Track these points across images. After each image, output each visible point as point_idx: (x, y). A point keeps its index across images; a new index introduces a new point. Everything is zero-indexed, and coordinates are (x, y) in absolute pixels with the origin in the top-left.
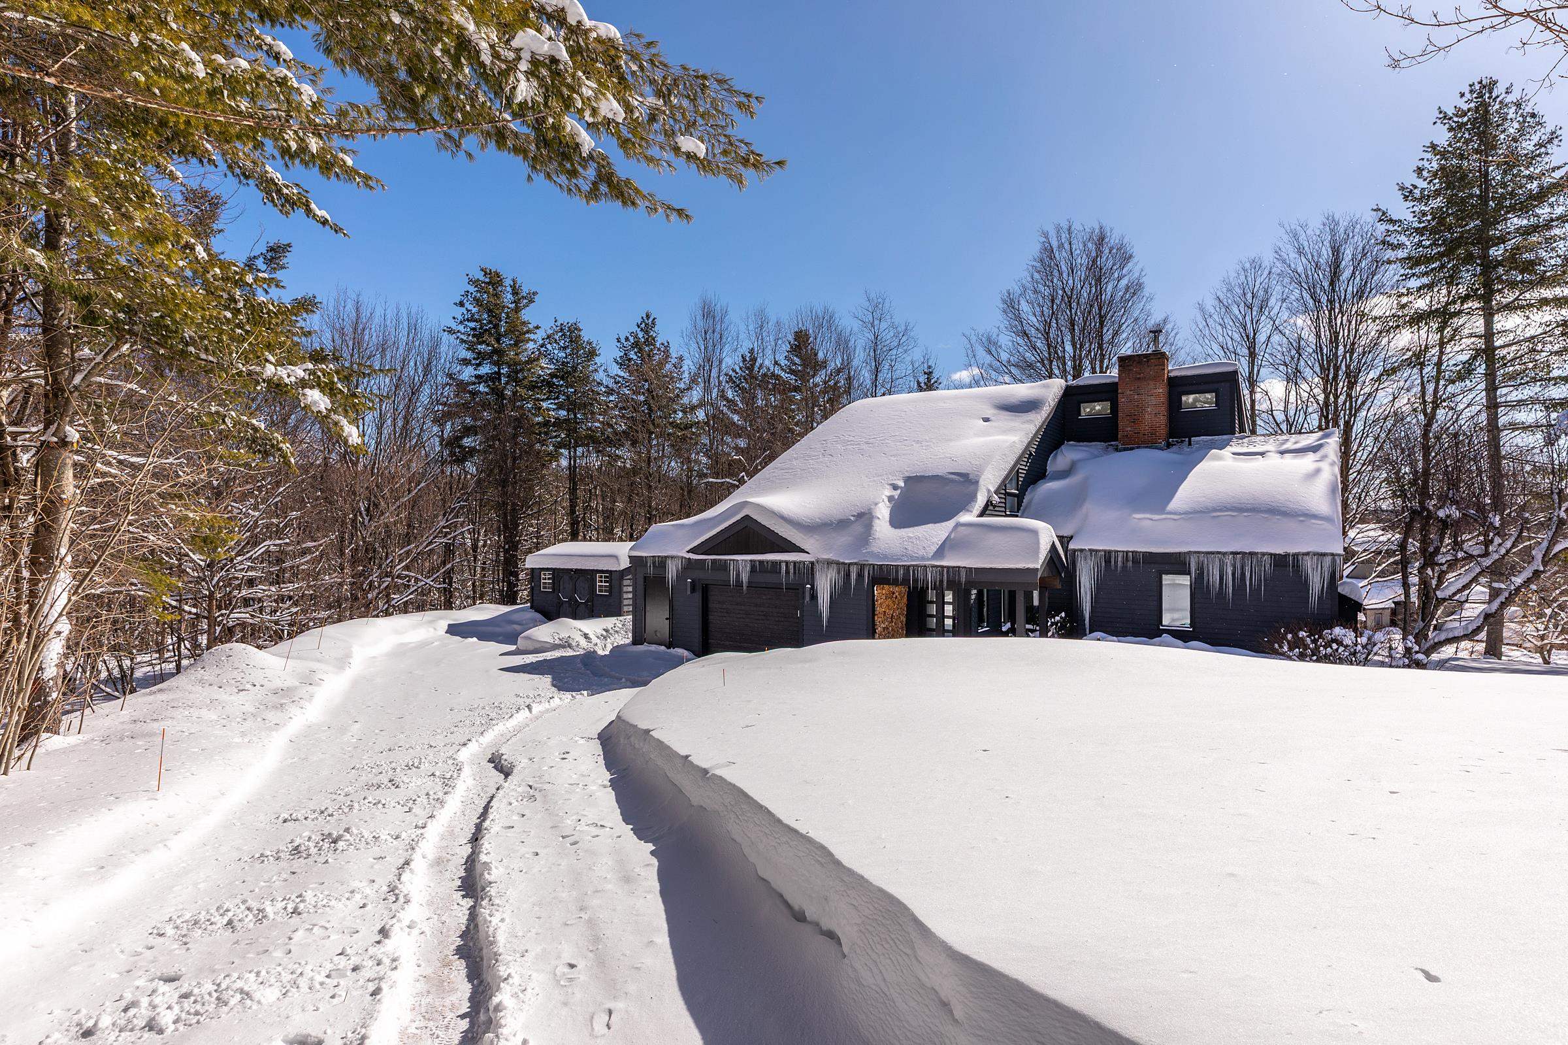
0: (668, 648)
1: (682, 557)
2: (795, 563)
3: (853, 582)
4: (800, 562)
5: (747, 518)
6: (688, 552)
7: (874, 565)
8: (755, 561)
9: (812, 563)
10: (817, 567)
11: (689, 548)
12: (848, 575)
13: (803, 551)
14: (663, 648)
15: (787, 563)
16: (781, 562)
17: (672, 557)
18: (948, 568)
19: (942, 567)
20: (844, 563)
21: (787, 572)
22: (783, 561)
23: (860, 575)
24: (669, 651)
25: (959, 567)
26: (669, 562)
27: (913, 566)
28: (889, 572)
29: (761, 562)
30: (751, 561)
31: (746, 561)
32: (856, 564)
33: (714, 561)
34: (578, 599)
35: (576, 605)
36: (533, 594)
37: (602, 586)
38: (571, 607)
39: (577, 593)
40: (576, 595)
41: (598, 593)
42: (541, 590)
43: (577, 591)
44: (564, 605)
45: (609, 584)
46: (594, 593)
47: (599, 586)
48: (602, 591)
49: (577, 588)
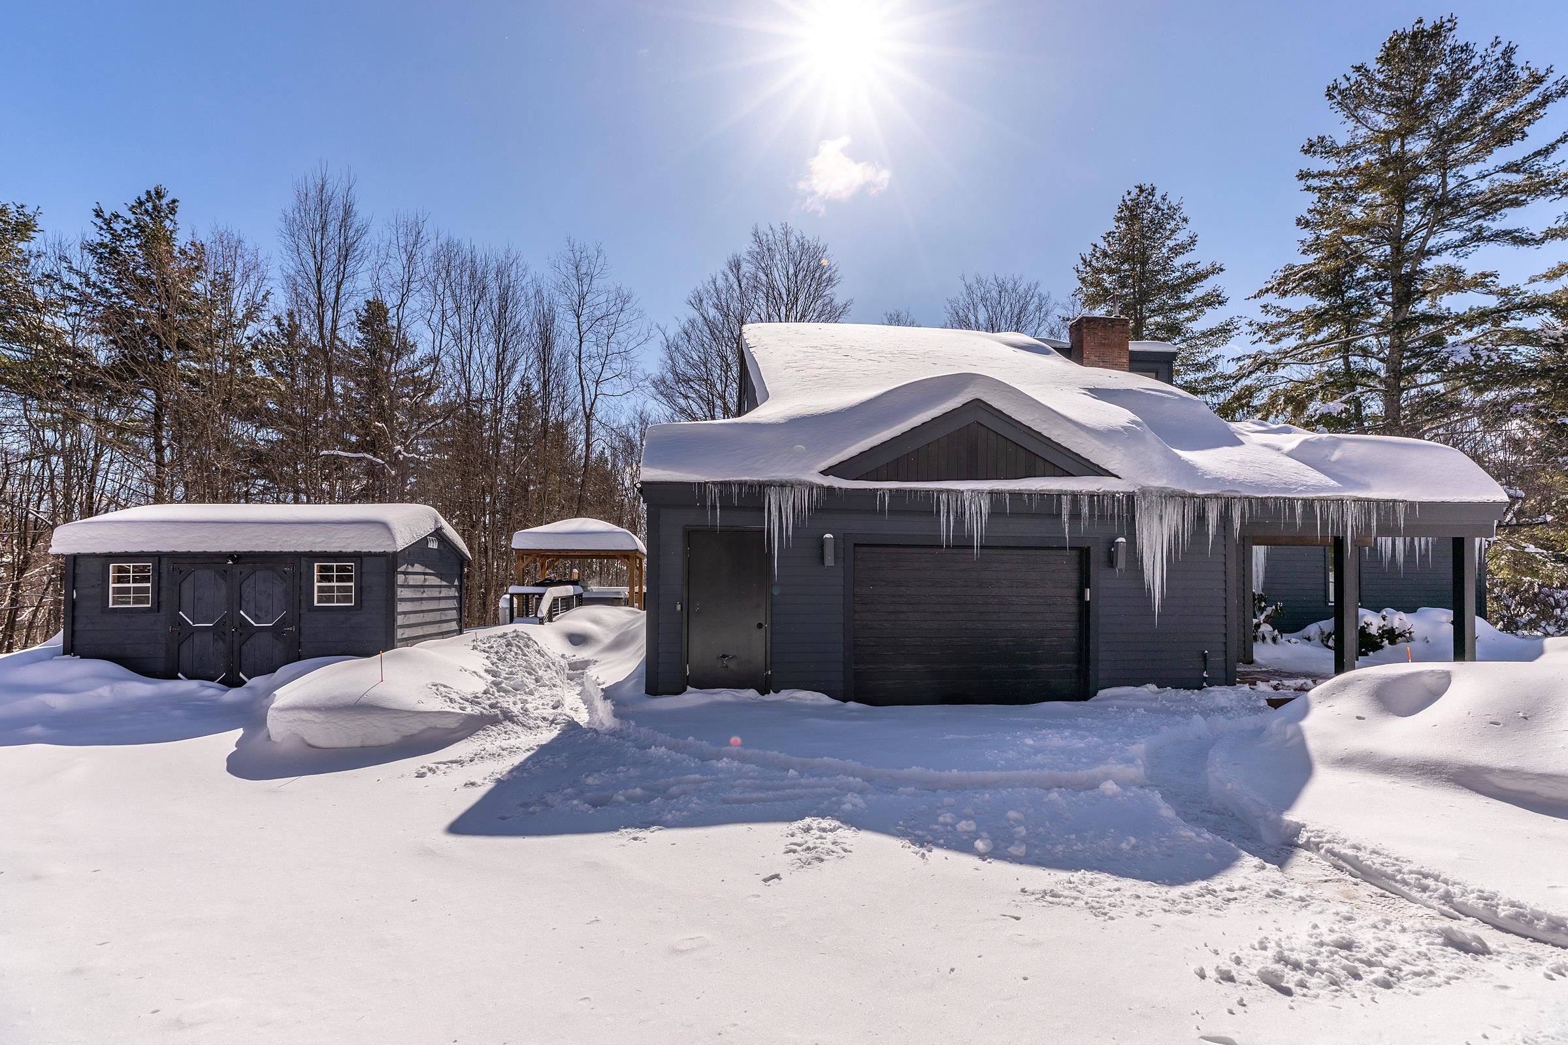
0: (763, 691)
1: (811, 486)
2: (1091, 496)
3: (1211, 530)
4: (1105, 494)
5: (977, 403)
6: (825, 473)
7: (1249, 499)
8: (999, 493)
9: (1130, 497)
10: (1141, 505)
11: (824, 465)
12: (1201, 518)
13: (1108, 474)
14: (751, 693)
15: (1075, 497)
16: (1059, 495)
17: (782, 485)
18: (1378, 501)
19: (1369, 501)
20: (1193, 496)
21: (1075, 515)
22: (1066, 493)
23: (1225, 519)
24: (767, 698)
25: (1395, 501)
26: (773, 497)
27: (1320, 500)
28: (1278, 510)
29: (1016, 495)
30: (991, 493)
31: (980, 492)
32: (1216, 497)
33: (896, 494)
34: (249, 619)
35: (241, 634)
36: (73, 618)
37: (331, 589)
38: (224, 641)
39: (243, 607)
40: (242, 612)
41: (316, 604)
42: (111, 606)
43: (244, 603)
44: (197, 638)
45: (352, 584)
46: (303, 605)
47: (321, 589)
48: (330, 599)
49: (245, 596)
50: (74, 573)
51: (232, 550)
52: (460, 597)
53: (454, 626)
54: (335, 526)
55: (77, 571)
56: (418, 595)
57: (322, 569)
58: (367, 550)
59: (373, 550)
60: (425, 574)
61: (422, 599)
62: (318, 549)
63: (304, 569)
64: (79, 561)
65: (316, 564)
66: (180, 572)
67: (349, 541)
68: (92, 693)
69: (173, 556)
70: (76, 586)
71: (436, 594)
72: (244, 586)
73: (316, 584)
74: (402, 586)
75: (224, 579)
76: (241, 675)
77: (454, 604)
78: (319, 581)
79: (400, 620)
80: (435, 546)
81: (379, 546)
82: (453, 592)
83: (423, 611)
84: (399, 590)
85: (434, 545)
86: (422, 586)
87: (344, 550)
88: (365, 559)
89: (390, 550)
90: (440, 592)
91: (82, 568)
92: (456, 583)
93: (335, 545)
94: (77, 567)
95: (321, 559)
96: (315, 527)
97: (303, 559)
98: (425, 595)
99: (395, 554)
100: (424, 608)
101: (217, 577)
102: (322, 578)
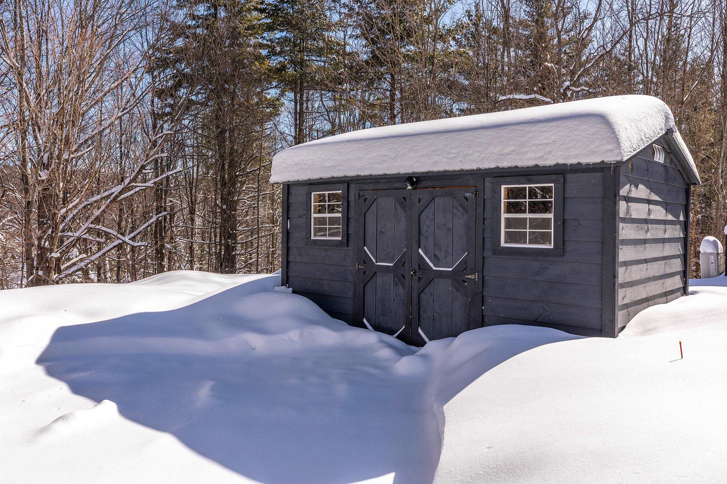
34: (428, 261)
35: (419, 279)
36: (288, 248)
37: (522, 223)
38: (403, 286)
39: (422, 245)
40: (420, 251)
41: (503, 244)
42: (312, 238)
43: (423, 240)
44: (380, 279)
45: (551, 216)
46: (488, 245)
47: (510, 223)
48: (521, 238)
49: (424, 229)
50: (288, 203)
51: (410, 171)
52: (685, 239)
53: (677, 282)
54: (528, 128)
55: (291, 201)
56: (641, 236)
57: (511, 193)
58: (574, 161)
59: (585, 160)
60: (649, 202)
61: (644, 242)
62: (506, 164)
63: (488, 194)
64: (293, 190)
65: (503, 187)
66: (365, 200)
67: (548, 149)
68: (284, 336)
69: (359, 180)
70: (289, 216)
71: (660, 235)
72: (423, 217)
73: (504, 216)
74: (624, 220)
75: (404, 208)
76: (420, 331)
77: (676, 249)
78: (508, 211)
79: (622, 275)
80: (662, 161)
81: (593, 153)
82: (677, 232)
83: (646, 261)
84: (621, 225)
85: (659, 158)
86: (646, 221)
87: (541, 163)
88: (569, 176)
89: (610, 158)
90: (665, 231)
91: (293, 197)
92: (682, 218)
93: (529, 155)
94: (290, 196)
95: (509, 179)
96: (503, 132)
97: (488, 180)
98: (649, 236)
99: (619, 165)
100: (647, 256)
101: (398, 206)
102: (512, 208)
